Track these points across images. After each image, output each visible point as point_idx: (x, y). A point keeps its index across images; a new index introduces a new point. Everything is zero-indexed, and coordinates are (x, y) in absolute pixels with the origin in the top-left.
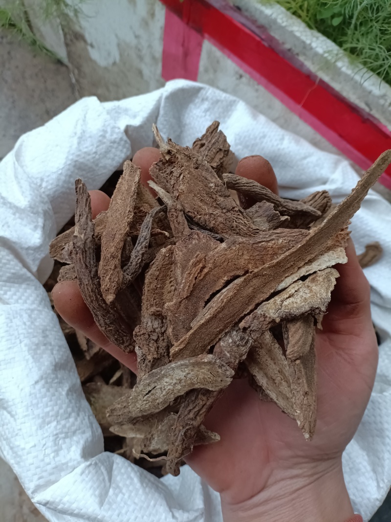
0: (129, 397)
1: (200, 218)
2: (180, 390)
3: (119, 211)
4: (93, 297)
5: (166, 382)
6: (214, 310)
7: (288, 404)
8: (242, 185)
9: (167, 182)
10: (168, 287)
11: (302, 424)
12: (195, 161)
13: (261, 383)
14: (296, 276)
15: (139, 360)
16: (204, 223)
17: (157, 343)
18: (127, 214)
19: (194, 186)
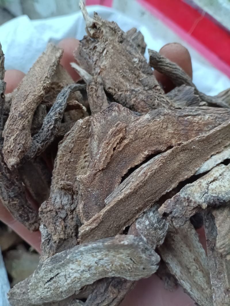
0: (28, 283)
1: (121, 95)
2: (89, 278)
3: (35, 76)
5: (72, 269)
6: (135, 184)
7: (203, 295)
8: (165, 64)
9: (90, 58)
10: (82, 162)
12: (120, 35)
13: (174, 272)
14: (220, 159)
15: (43, 240)
16: (124, 100)
17: (65, 222)
18: (44, 79)
19: (117, 61)
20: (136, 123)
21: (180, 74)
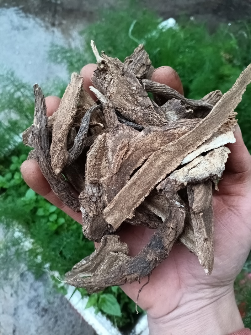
1: (125, 113)
3: (65, 108)
4: (47, 171)
7: (194, 246)
8: (157, 88)
9: (102, 85)
10: (104, 164)
11: (203, 262)
12: (121, 69)
14: (198, 153)
15: (83, 217)
16: (128, 117)
17: (96, 204)
18: (71, 110)
19: (121, 89)
20: (135, 139)
21: (169, 92)
